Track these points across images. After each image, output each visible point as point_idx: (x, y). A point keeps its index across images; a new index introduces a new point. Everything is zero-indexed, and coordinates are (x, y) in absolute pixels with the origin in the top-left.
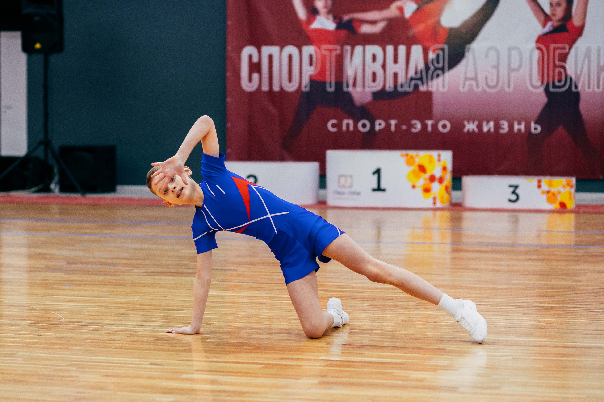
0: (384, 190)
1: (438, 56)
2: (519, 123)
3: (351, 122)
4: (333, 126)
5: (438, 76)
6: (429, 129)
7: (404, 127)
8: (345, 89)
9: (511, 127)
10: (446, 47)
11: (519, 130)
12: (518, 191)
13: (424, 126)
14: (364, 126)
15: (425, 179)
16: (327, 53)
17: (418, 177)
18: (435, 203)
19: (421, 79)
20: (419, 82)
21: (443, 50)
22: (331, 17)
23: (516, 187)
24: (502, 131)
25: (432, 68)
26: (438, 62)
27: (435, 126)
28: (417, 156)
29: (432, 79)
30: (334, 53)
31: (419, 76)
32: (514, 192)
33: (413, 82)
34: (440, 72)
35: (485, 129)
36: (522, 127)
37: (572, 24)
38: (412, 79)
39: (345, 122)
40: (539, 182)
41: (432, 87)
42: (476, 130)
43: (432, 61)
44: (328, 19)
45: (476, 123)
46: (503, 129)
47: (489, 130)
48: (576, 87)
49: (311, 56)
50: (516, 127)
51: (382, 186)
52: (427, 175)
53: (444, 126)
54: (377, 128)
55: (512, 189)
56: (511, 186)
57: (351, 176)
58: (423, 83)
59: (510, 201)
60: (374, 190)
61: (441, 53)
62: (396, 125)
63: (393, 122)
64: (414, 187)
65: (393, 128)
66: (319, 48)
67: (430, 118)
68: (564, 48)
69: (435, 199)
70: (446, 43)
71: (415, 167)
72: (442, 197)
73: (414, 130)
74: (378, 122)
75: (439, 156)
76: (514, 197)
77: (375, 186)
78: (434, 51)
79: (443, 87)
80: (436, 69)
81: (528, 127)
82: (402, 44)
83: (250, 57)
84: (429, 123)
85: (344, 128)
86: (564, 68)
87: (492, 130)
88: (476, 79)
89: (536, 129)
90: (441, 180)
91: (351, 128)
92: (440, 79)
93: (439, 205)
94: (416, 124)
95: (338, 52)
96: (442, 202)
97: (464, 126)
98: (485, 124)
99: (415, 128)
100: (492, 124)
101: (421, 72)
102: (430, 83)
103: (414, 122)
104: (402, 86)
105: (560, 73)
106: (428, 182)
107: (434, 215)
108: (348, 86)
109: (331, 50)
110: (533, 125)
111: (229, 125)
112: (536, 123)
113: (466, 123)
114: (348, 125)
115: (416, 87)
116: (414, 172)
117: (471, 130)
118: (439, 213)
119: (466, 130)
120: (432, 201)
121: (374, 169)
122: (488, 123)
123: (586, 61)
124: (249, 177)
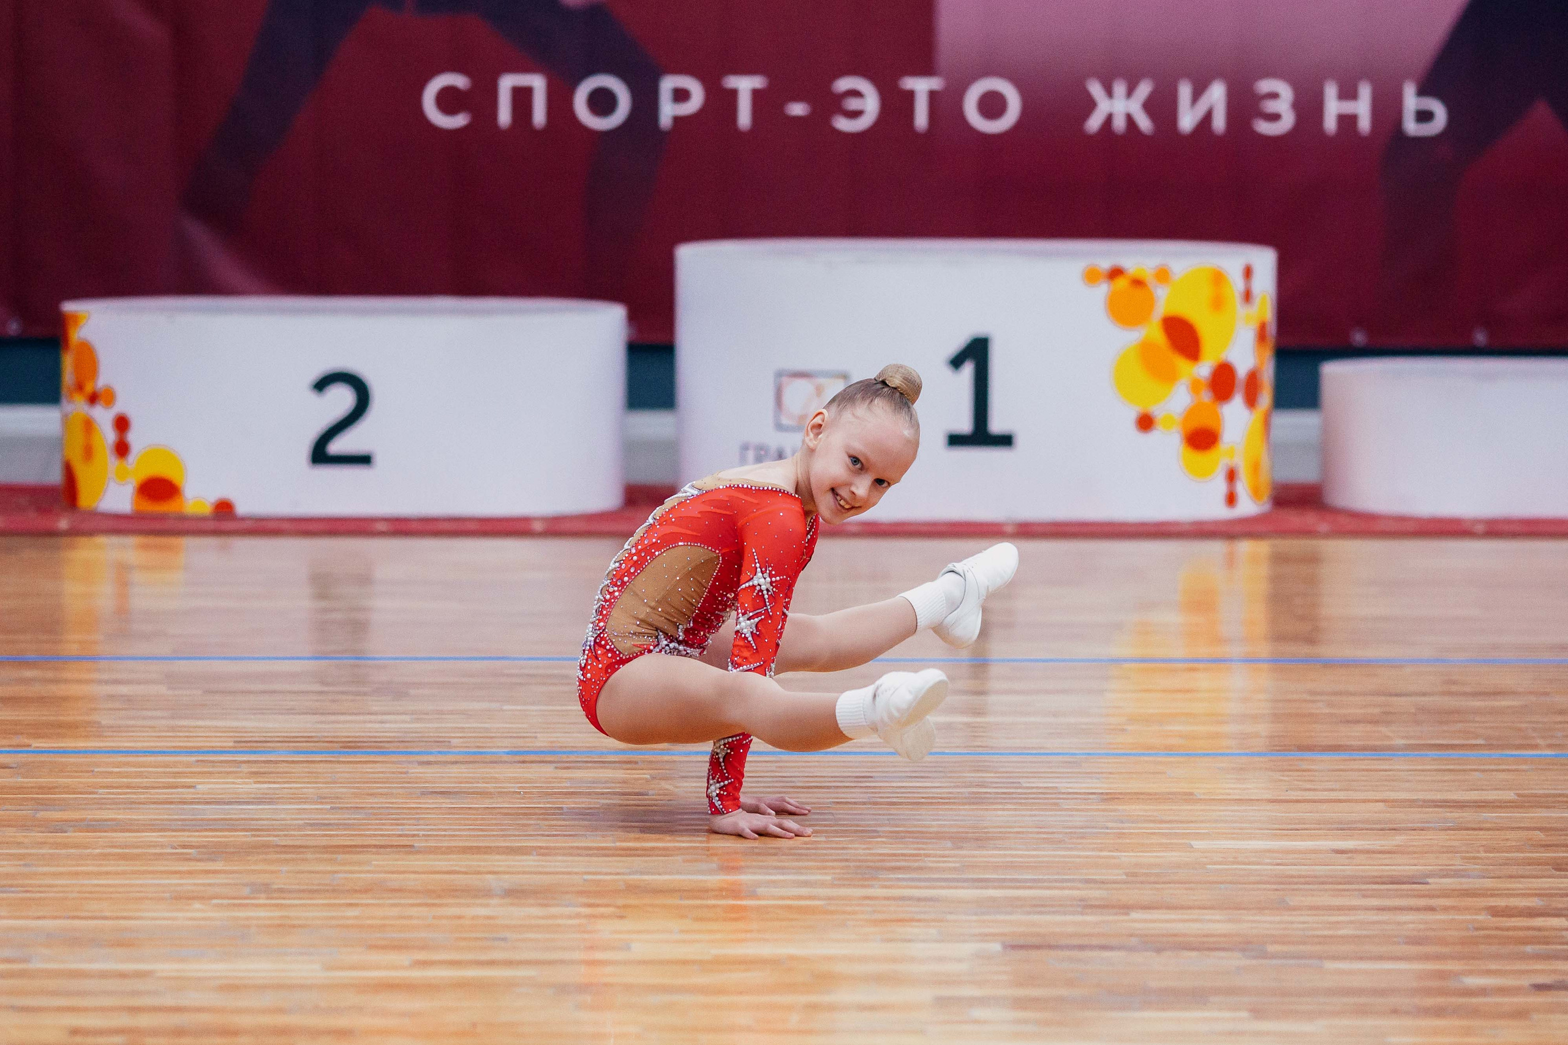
0: (1005, 441)
2: (1348, 93)
3: (537, 83)
4: (449, 101)
6: (921, 115)
7: (798, 109)
9: (1309, 107)
11: (1347, 121)
13: (896, 104)
14: (602, 102)
15: (1195, 386)
17: (1167, 377)
18: (1231, 498)
24: (1265, 128)
27: (946, 105)
28: (1163, 275)
35: (1187, 121)
36: (1362, 108)
39: (507, 83)
42: (1144, 123)
45: (1144, 89)
46: (1275, 117)
47: (1205, 123)
50: (1333, 108)
51: (999, 422)
52: (1204, 369)
53: (992, 105)
54: (668, 111)
60: (956, 440)
62: (759, 99)
63: (745, 85)
64: (1145, 423)
65: (744, 117)
67: (925, 66)
69: (1231, 475)
71: (1154, 332)
72: (1256, 468)
73: (847, 125)
74: (668, 84)
75: (1248, 272)
77: (963, 421)
81: (1387, 108)
84: (921, 86)
85: (504, 116)
87: (1219, 123)
89: (1424, 116)
90: (1251, 388)
91: (539, 116)
93: (1248, 507)
94: (854, 94)
96: (1256, 493)
97: (1090, 105)
98: (1185, 92)
99: (856, 114)
100: (1217, 94)
103: (844, 84)
106: (1206, 397)
107: (1230, 561)
110: (1411, 101)
112: (1429, 88)
113: (1095, 89)
114: (522, 97)
116: (1146, 352)
117: (1119, 125)
119: (1094, 123)
120: (1220, 486)
121: (957, 339)
122: (1199, 88)
124: (322, 385)
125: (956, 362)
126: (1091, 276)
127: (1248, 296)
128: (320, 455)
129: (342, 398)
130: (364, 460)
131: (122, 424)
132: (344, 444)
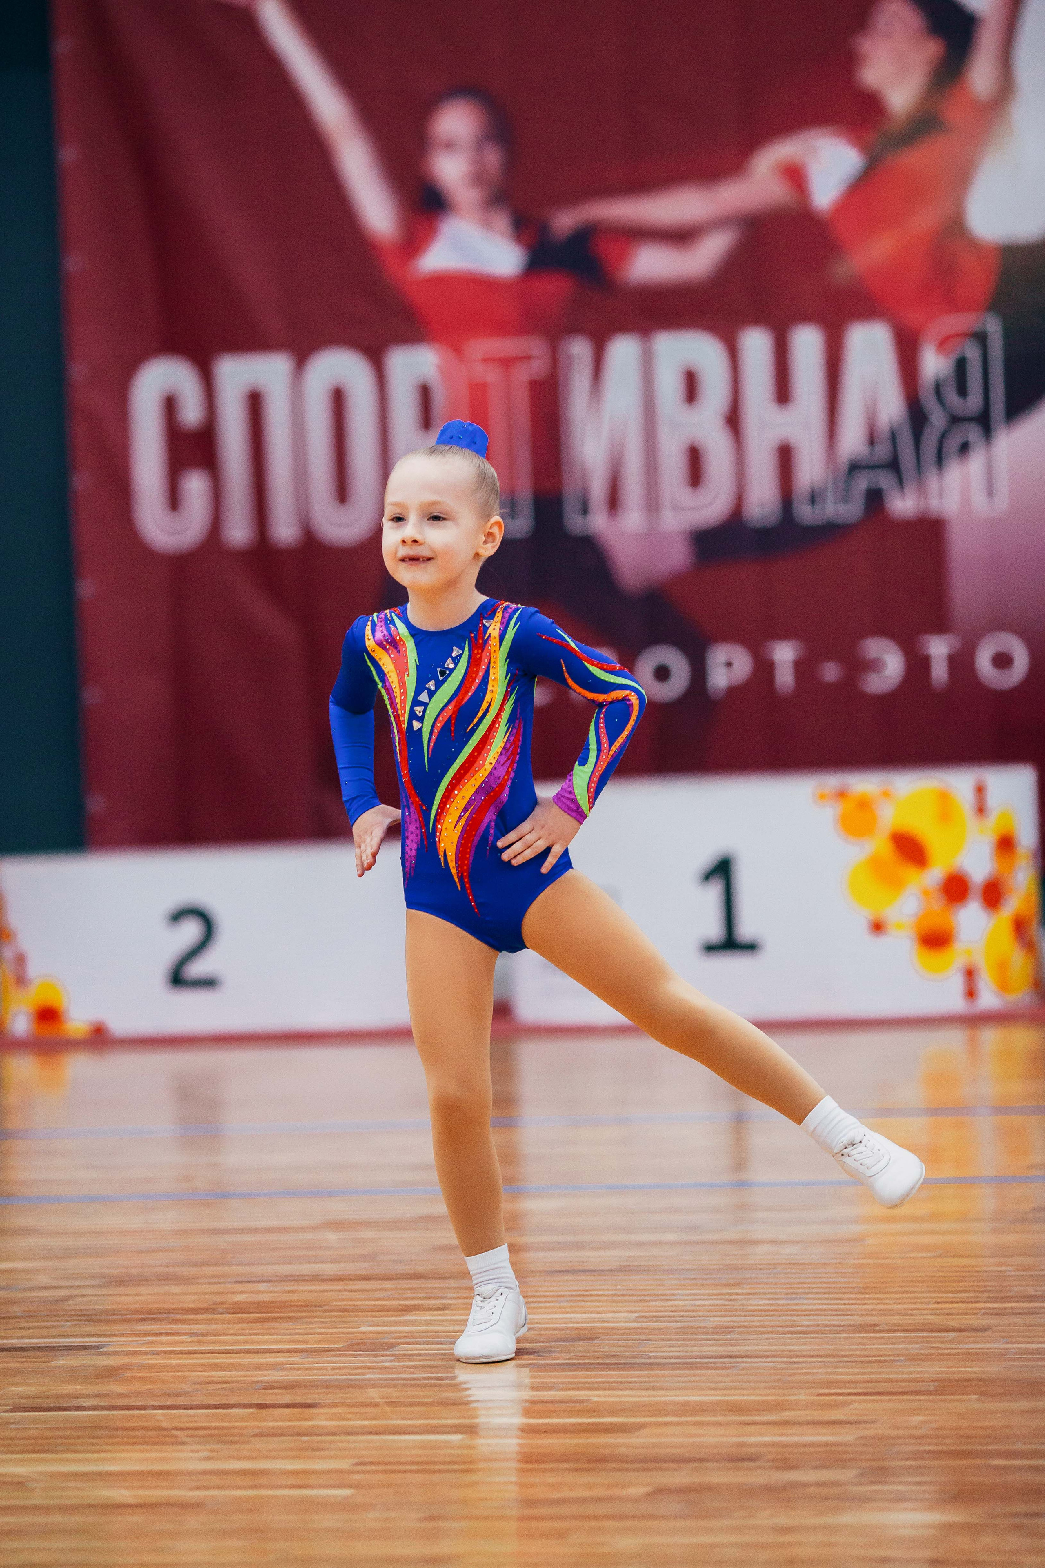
0: (751, 947)
1: (961, 365)
5: (964, 448)
6: (939, 672)
7: (831, 672)
8: (574, 522)
10: (993, 324)
13: (918, 663)
14: (663, 673)
15: (926, 893)
16: (493, 374)
17: (895, 884)
18: (971, 993)
19: (894, 465)
20: (885, 481)
21: (981, 337)
22: (502, 221)
25: (937, 419)
26: (962, 390)
27: (962, 662)
28: (886, 794)
29: (940, 460)
31: (883, 451)
33: (862, 483)
34: (972, 433)
38: (855, 467)
41: (941, 495)
43: (938, 388)
44: (487, 225)
49: (425, 393)
51: (746, 930)
52: (935, 874)
53: (1002, 661)
54: (719, 679)
58: (901, 482)
60: (711, 948)
62: (798, 664)
63: (784, 653)
64: (878, 927)
65: (785, 680)
66: (458, 351)
67: (941, 628)
69: (970, 974)
70: (991, 308)
71: (881, 845)
72: (1002, 967)
73: (874, 685)
74: (718, 654)
75: (980, 790)
77: (714, 931)
78: (943, 345)
79: (990, 492)
80: (955, 420)
82: (805, 318)
83: (170, 405)
84: (939, 647)
90: (990, 895)
92: (976, 463)
93: (991, 1000)
94: (879, 656)
95: (538, 367)
96: (1003, 986)
99: (880, 674)
101: (893, 436)
102: (932, 481)
103: (873, 646)
104: (814, 498)
106: (937, 903)
107: (974, 1047)
108: (585, 509)
109: (507, 363)
111: (92, 696)
115: (875, 498)
116: (875, 864)
118: (991, 1037)
120: (956, 984)
121: (706, 858)
124: (179, 916)
125: (708, 876)
127: (981, 810)
128: (177, 979)
129: (191, 930)
130: (208, 983)
131: (21, 960)
132: (197, 969)
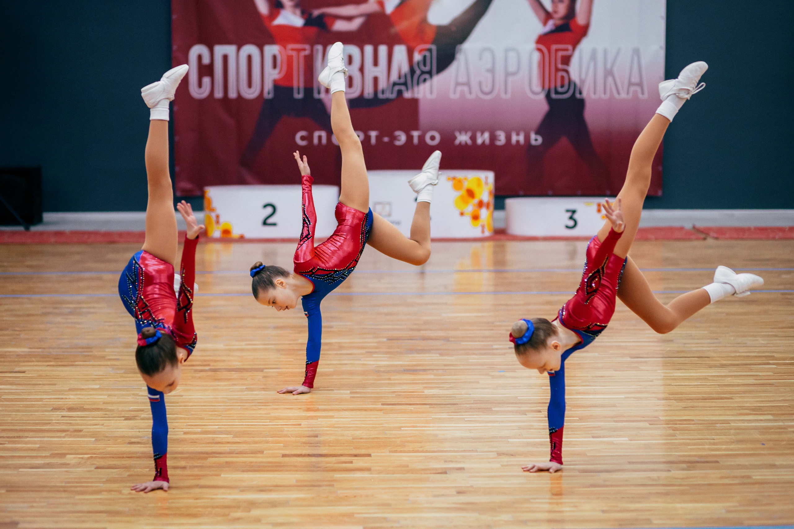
1: (425, 57)
2: (518, 134)
3: (323, 134)
4: (303, 138)
5: (425, 80)
6: (416, 141)
7: (386, 139)
8: (316, 96)
9: (508, 138)
10: (434, 47)
11: (518, 142)
12: (576, 216)
13: (410, 138)
15: (474, 205)
16: (294, 54)
17: (466, 203)
18: (483, 232)
19: (405, 84)
20: (403, 88)
21: (430, 50)
22: (298, 12)
23: (574, 212)
24: (499, 143)
25: (418, 72)
26: (425, 65)
27: (422, 138)
28: (465, 179)
29: (418, 84)
30: (303, 54)
31: (402, 80)
32: (571, 218)
33: (397, 88)
34: (427, 76)
35: (479, 141)
36: (521, 138)
37: (575, 22)
38: (395, 84)
39: (316, 134)
40: (599, 205)
41: (418, 93)
42: (469, 142)
43: (418, 63)
44: (294, 13)
45: (469, 134)
46: (500, 140)
47: (484, 143)
48: (580, 93)
49: (275, 58)
50: (514, 138)
52: (476, 201)
53: (433, 138)
55: (569, 214)
56: (568, 211)
57: (389, 204)
58: (407, 89)
59: (568, 227)
61: (427, 54)
62: (377, 137)
63: (373, 134)
64: (462, 214)
65: (373, 141)
66: (285, 47)
67: (416, 129)
68: (567, 50)
69: (483, 226)
70: (433, 42)
71: (463, 192)
72: (488, 224)
73: (398, 143)
75: (486, 178)
76: (571, 223)
78: (420, 51)
79: (431, 92)
80: (423, 73)
81: (527, 138)
82: (383, 43)
83: (200, 57)
84: (416, 134)
85: (316, 141)
86: (567, 72)
87: (487, 142)
88: (468, 84)
89: (536, 140)
90: (488, 206)
91: (324, 141)
92: (428, 84)
93: (487, 234)
94: (399, 136)
95: (307, 52)
96: (488, 230)
97: (455, 138)
98: (478, 135)
99: (399, 140)
100: (487, 135)
101: (406, 76)
102: (416, 89)
103: (398, 133)
104: (383, 92)
105: (562, 78)
106: (476, 208)
107: (483, 247)
108: (319, 93)
109: (299, 51)
110: (533, 136)
112: (537, 133)
113: (457, 134)
114: (320, 138)
115: (400, 93)
116: (462, 198)
117: (463, 143)
118: (486, 244)
119: (457, 142)
120: (480, 229)
122: (482, 133)
123: (592, 64)
124: (265, 206)
126: (449, 179)
127: (487, 184)
128: (265, 223)
129: (269, 210)
130: (274, 224)
131: (218, 217)
132: (270, 221)
